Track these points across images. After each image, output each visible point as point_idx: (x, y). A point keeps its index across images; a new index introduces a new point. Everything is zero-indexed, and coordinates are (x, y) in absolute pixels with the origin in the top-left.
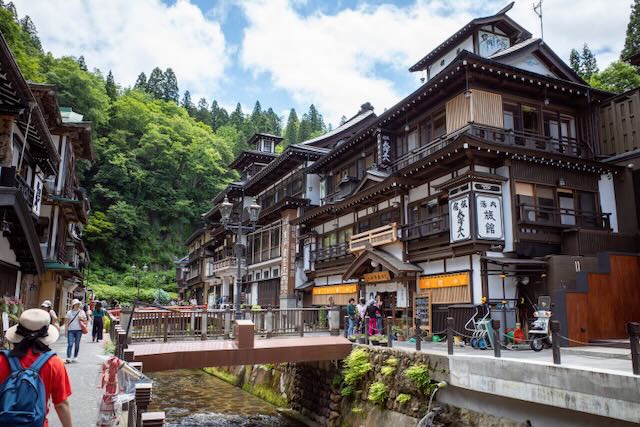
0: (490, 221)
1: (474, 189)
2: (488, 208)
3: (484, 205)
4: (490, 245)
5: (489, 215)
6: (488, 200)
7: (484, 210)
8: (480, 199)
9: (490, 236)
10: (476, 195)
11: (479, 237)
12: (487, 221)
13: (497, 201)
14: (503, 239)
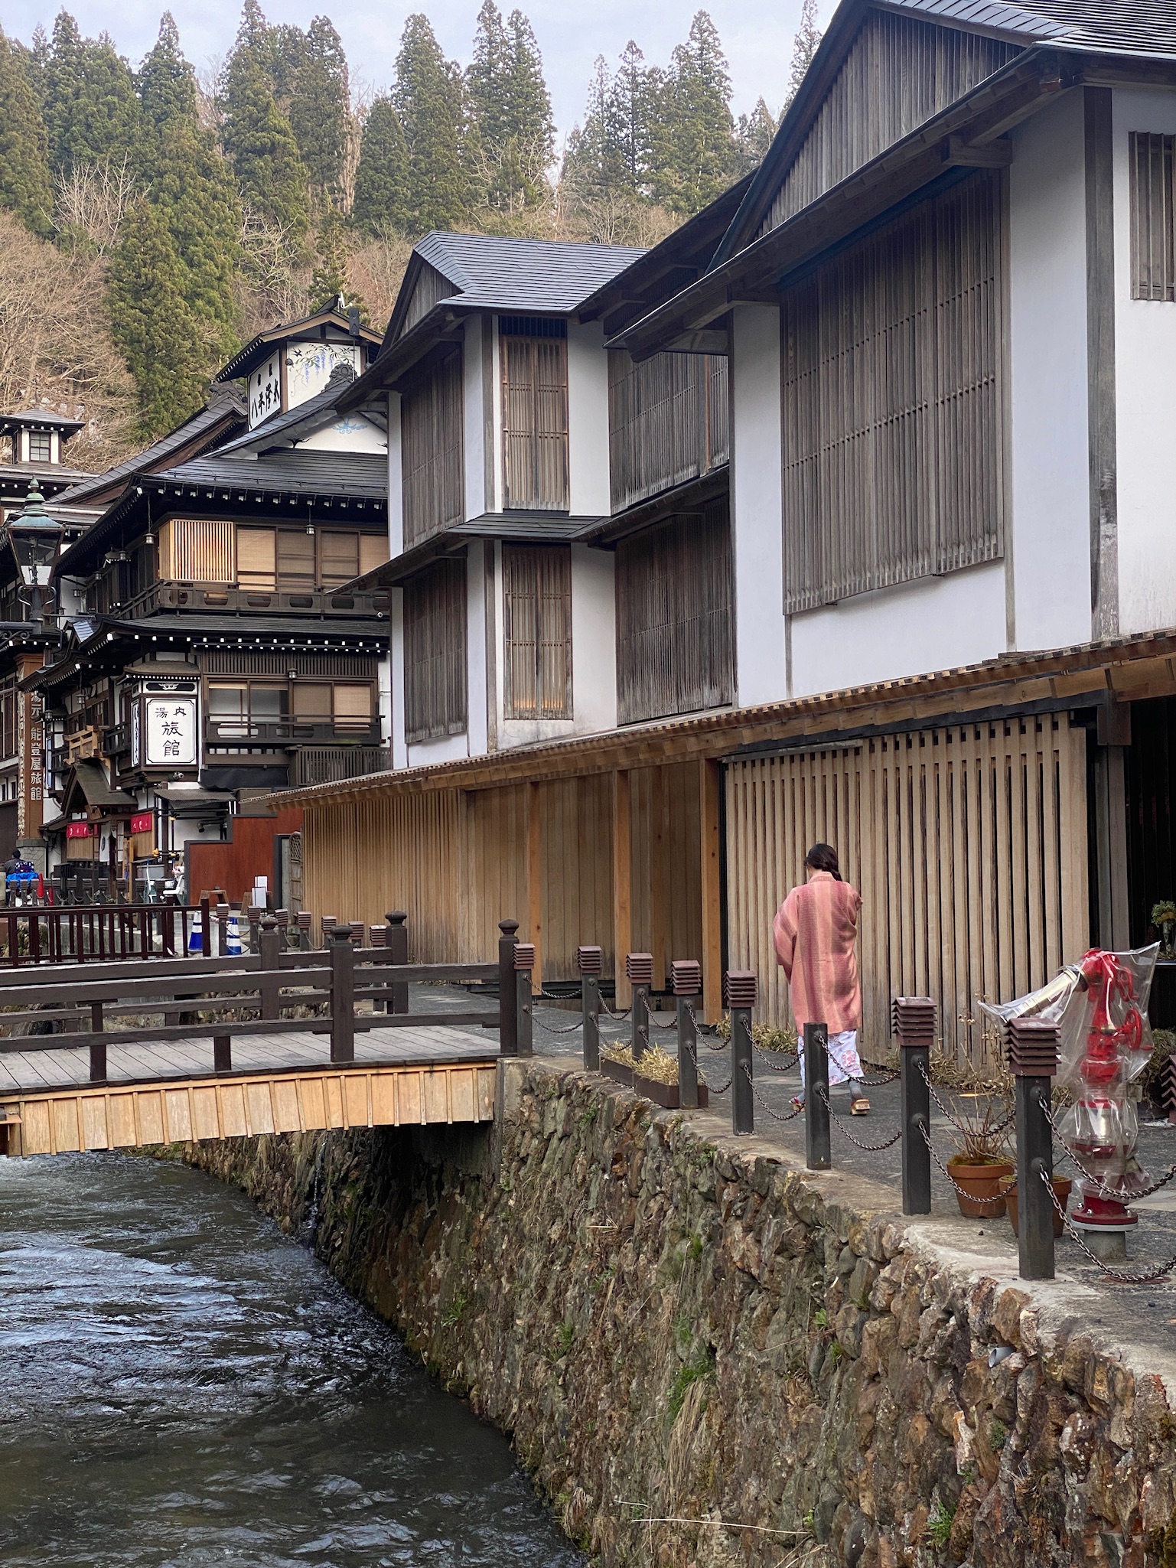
0: (173, 737)
1: (146, 691)
2: (169, 719)
3: (164, 714)
4: (173, 772)
5: (171, 728)
6: (171, 706)
7: (163, 721)
8: (153, 707)
9: (171, 759)
10: (148, 700)
11: (148, 762)
12: (166, 737)
13: (188, 707)
14: (194, 762)
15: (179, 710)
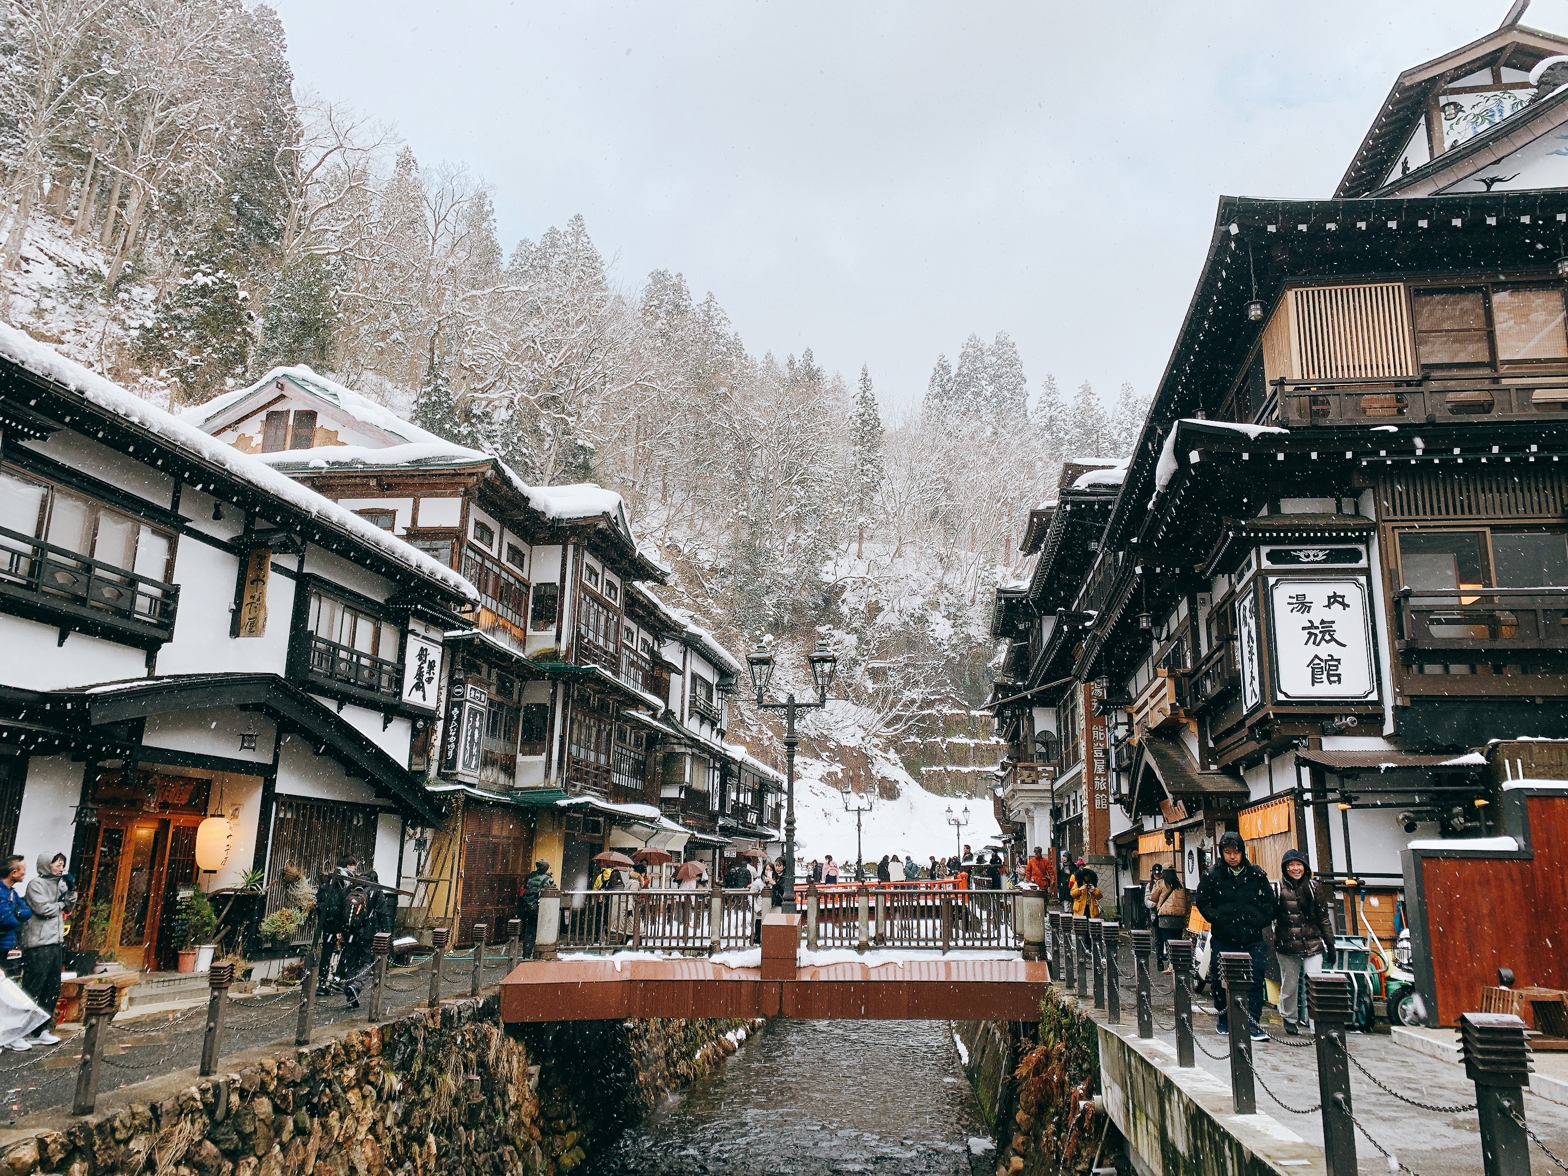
0: (1325, 650)
1: (1266, 564)
2: (1318, 614)
3: (1303, 605)
5: (1322, 632)
6: (1317, 592)
8: (1283, 594)
9: (1325, 690)
10: (1272, 580)
11: (1281, 697)
12: (1312, 650)
13: (1351, 592)
14: (1374, 697)
15: (1334, 599)
